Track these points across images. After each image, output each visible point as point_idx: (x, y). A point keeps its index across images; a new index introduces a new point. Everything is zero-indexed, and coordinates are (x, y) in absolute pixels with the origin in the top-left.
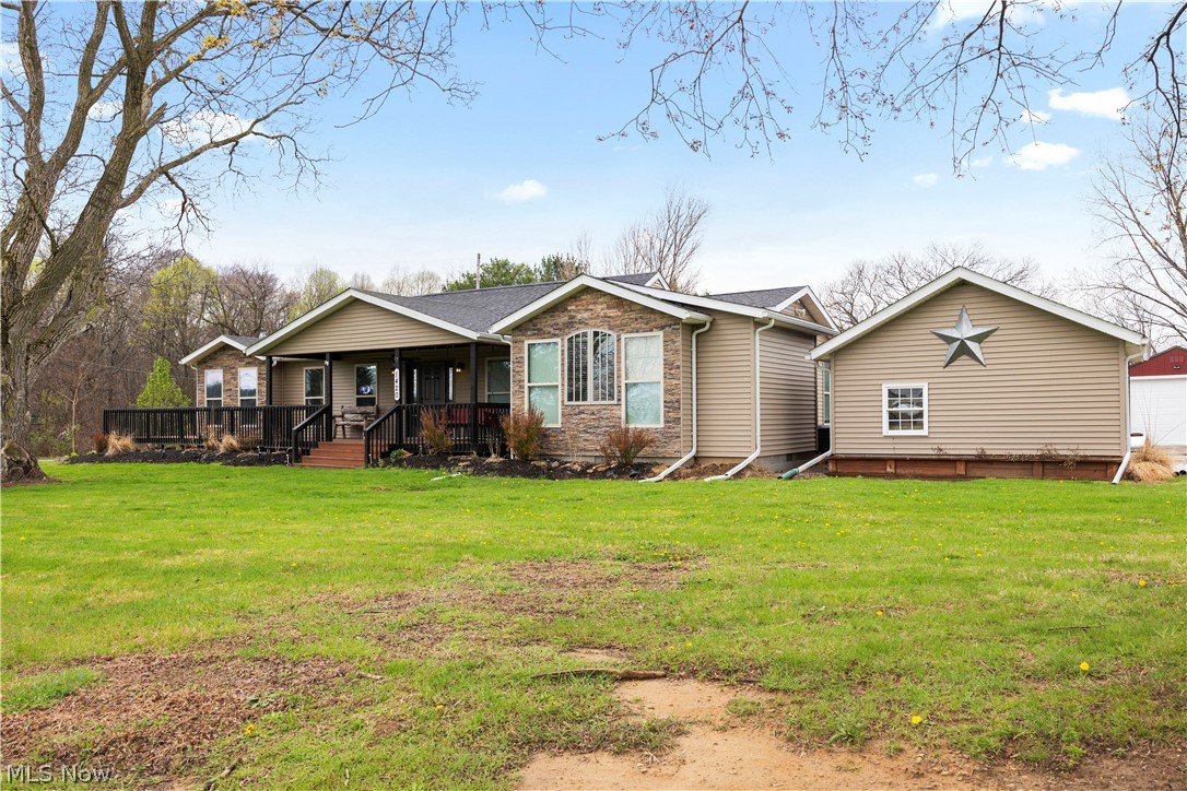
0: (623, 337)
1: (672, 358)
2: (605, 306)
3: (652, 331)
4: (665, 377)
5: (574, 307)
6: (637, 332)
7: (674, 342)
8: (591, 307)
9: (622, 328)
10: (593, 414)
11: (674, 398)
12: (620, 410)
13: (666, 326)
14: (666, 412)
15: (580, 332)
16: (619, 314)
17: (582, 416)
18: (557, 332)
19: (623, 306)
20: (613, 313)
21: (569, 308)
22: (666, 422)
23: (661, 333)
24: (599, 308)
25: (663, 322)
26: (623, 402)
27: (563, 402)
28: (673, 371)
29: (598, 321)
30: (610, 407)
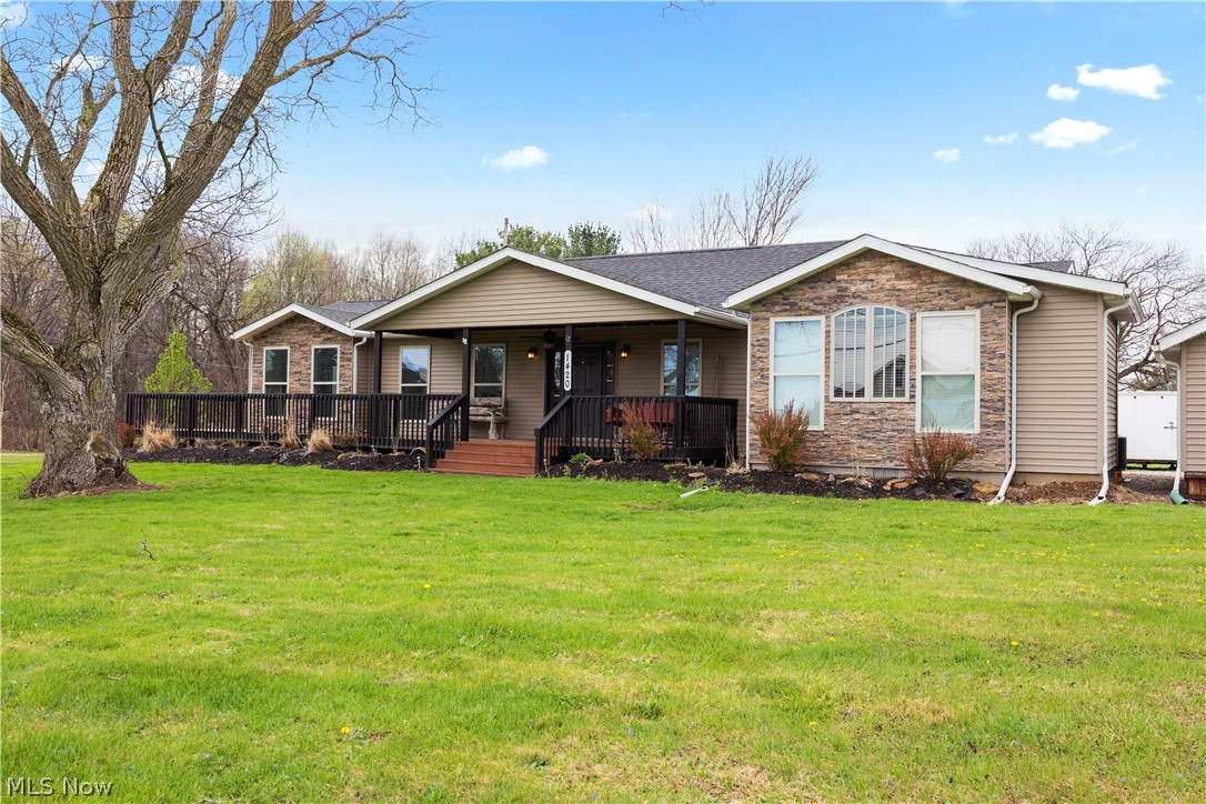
0: (919, 316)
1: (992, 344)
2: (892, 275)
3: (963, 309)
4: (982, 369)
5: (845, 277)
6: (941, 309)
7: (997, 324)
8: (871, 276)
9: (918, 304)
10: (873, 413)
11: (995, 396)
12: (913, 409)
13: (985, 303)
14: (982, 414)
15: (855, 308)
16: (914, 286)
17: (856, 416)
18: (819, 308)
19: (920, 277)
20: (904, 285)
21: (838, 278)
22: (983, 426)
23: (977, 312)
24: (883, 278)
25: (980, 298)
26: (918, 399)
27: (827, 397)
28: (995, 361)
29: (882, 295)
30: (898, 406)
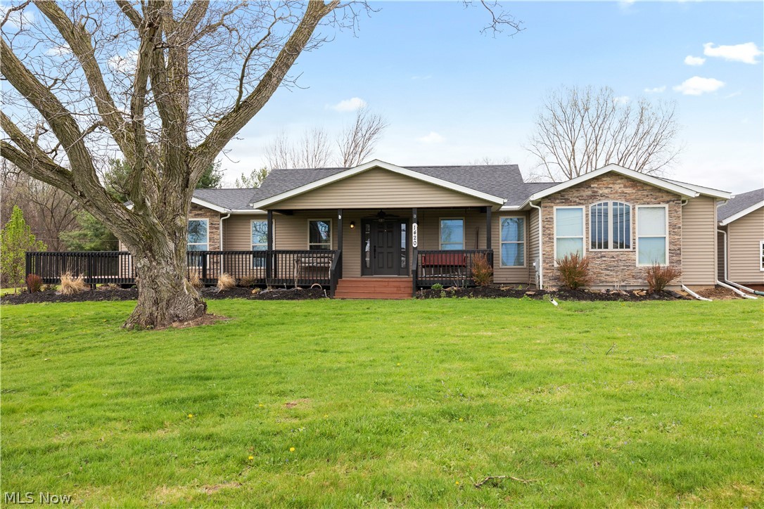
0: (637, 207)
1: (675, 222)
2: (622, 185)
3: (659, 203)
4: (670, 234)
5: (596, 185)
6: (648, 204)
7: (677, 212)
8: (611, 186)
9: (636, 200)
10: (613, 257)
11: (676, 248)
12: (634, 255)
13: (671, 201)
14: (671, 257)
15: (602, 202)
16: (634, 191)
17: (604, 259)
18: (582, 201)
19: (637, 187)
20: (629, 190)
21: (592, 186)
22: (670, 263)
23: (667, 206)
24: (617, 187)
25: (668, 199)
26: (637, 250)
27: (587, 249)
28: (676, 230)
29: (617, 195)
30: (627, 253)
